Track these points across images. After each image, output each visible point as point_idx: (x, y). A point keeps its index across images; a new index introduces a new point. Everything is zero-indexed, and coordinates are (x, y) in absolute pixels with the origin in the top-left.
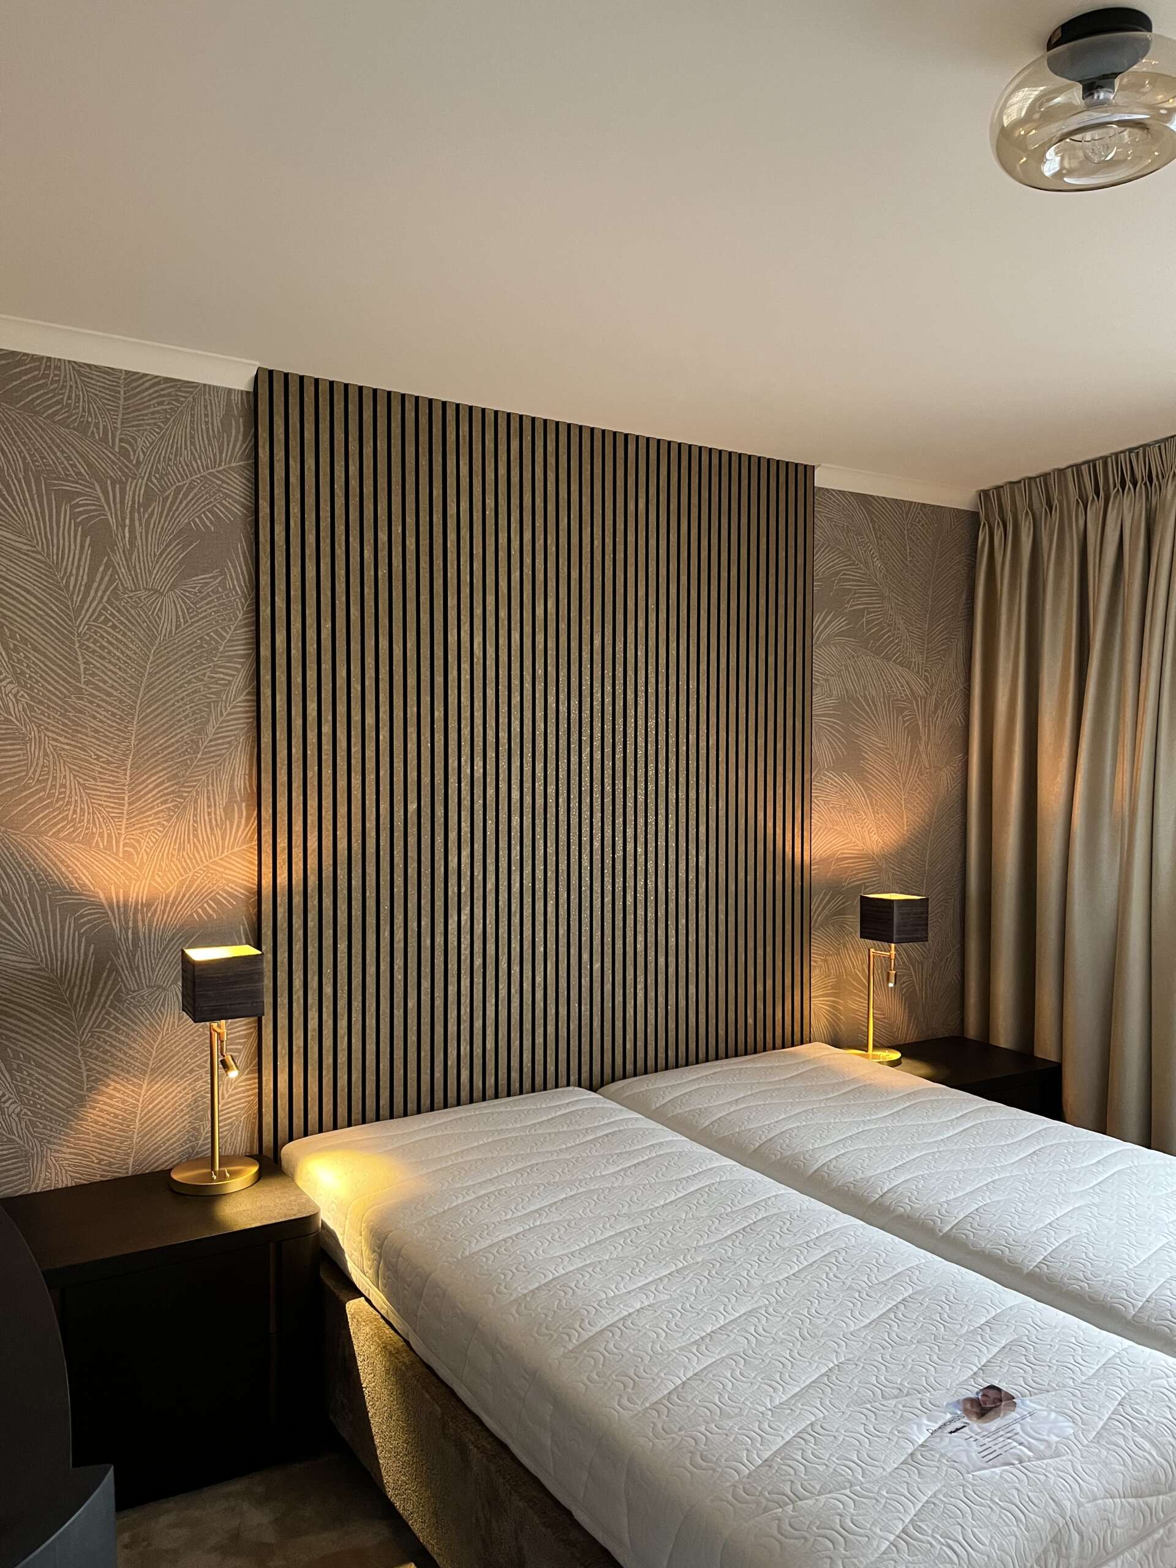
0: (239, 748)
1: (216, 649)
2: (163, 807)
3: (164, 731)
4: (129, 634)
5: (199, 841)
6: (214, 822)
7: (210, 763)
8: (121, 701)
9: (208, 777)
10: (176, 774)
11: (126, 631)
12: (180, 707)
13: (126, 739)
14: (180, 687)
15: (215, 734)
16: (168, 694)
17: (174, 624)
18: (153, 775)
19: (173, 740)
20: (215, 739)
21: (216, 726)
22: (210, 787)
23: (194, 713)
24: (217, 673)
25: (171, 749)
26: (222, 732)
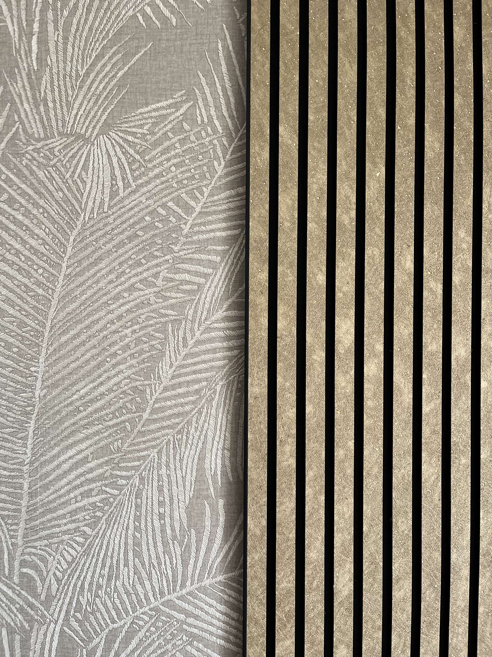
0: (214, 403)
1: (177, 229)
2: (85, 502)
3: (89, 373)
4: (35, 212)
5: (143, 564)
6: (169, 531)
7: (163, 428)
8: (22, 324)
9: (159, 452)
10: (107, 445)
11: (30, 207)
12: (116, 332)
13: (27, 386)
14: (116, 298)
15: (173, 377)
16: (96, 310)
17: (107, 191)
18: (68, 448)
19: (102, 389)
20: (173, 387)
21: (175, 364)
22: (163, 471)
23: (138, 341)
24: (178, 271)
25: (99, 404)
26: (187, 374)
